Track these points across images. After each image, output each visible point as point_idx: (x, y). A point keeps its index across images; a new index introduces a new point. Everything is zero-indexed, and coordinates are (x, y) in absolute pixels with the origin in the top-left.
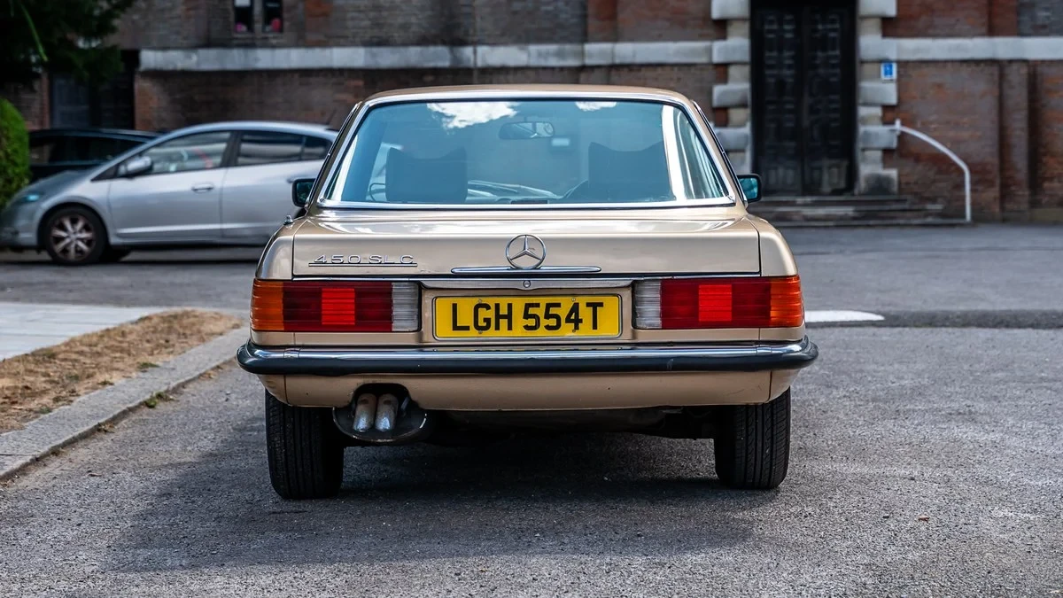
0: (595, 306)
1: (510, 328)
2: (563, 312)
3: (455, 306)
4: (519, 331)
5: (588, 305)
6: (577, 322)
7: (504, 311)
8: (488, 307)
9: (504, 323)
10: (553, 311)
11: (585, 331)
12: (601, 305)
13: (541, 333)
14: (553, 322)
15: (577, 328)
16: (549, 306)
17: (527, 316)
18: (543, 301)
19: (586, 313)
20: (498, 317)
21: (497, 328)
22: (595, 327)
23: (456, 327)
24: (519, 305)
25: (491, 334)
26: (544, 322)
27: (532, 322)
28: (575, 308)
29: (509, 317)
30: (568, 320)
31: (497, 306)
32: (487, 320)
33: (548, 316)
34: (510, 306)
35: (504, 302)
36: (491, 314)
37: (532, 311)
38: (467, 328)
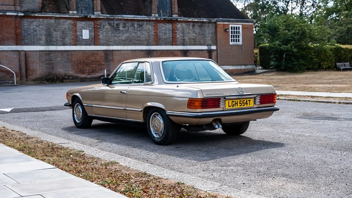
0: (249, 101)
1: (237, 106)
2: (245, 102)
3: (229, 102)
4: (239, 106)
5: (249, 100)
6: (247, 104)
7: (236, 103)
8: (234, 102)
9: (236, 105)
10: (244, 102)
11: (248, 106)
12: (250, 100)
13: (242, 106)
14: (243, 104)
15: (247, 105)
16: (243, 101)
17: (240, 103)
18: (242, 100)
19: (248, 102)
20: (236, 104)
21: (235, 106)
22: (250, 105)
23: (229, 106)
24: (239, 101)
25: (234, 107)
26: (242, 104)
27: (241, 104)
28: (247, 101)
29: (237, 104)
30: (246, 104)
31: (235, 101)
32: (234, 104)
33: (243, 103)
34: (237, 101)
35: (236, 101)
36: (234, 103)
37: (241, 102)
38: (230, 106)
